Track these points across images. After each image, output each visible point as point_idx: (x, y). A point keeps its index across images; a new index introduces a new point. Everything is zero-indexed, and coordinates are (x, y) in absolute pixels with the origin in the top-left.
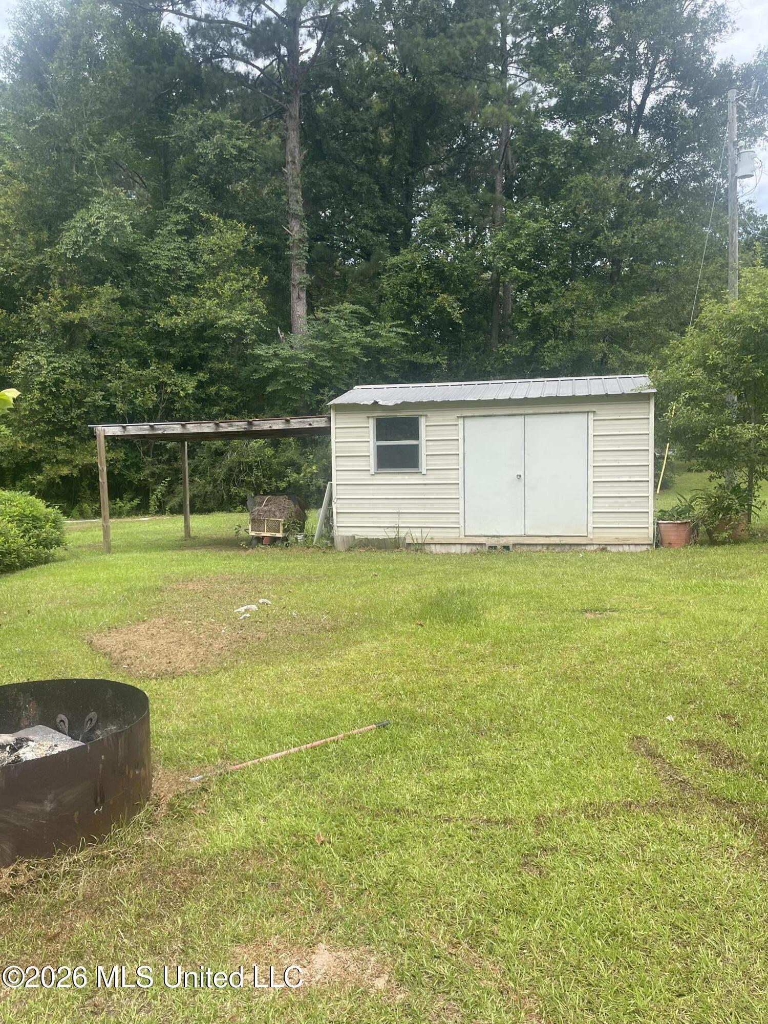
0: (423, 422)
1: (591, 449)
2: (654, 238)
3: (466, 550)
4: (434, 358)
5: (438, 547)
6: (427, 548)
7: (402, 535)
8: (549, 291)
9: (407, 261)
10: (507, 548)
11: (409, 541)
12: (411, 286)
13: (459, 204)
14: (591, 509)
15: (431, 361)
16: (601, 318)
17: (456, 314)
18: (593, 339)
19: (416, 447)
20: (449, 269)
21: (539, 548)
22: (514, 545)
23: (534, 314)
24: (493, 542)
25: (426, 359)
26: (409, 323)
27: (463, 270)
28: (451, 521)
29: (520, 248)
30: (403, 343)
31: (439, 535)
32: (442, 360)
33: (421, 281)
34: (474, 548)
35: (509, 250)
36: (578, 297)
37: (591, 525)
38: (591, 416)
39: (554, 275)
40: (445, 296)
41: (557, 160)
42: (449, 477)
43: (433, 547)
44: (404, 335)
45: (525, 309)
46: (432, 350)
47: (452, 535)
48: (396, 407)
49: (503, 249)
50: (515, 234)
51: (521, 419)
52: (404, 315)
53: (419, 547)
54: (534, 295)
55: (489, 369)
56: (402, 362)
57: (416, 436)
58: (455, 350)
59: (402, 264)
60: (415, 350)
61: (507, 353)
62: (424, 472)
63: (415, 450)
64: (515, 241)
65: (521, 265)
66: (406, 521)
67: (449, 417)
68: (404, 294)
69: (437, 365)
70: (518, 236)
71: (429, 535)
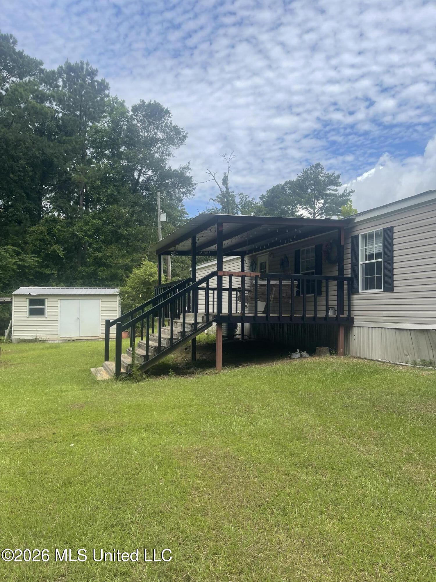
0: (46, 301)
1: (100, 310)
2: (141, 232)
3: (60, 342)
4: (51, 271)
5: (51, 341)
6: (47, 341)
7: (38, 337)
8: (101, 248)
9: (39, 230)
10: (74, 340)
11: (40, 339)
12: (41, 240)
13: (63, 207)
14: (100, 328)
15: (50, 272)
16: (120, 261)
17: (61, 254)
18: (119, 268)
19: (44, 308)
20: (58, 235)
21: (84, 340)
22: (76, 340)
23: (94, 256)
24: (69, 339)
25: (48, 271)
26: (39, 256)
27: (65, 235)
28: (55, 333)
29: (88, 230)
30: (37, 264)
31: (51, 337)
32: (55, 272)
33: (45, 239)
34: (63, 341)
35: (84, 230)
36: (112, 251)
37: (100, 333)
38: (100, 300)
39: (103, 242)
40: (56, 246)
41: (104, 198)
42: (55, 318)
43: (49, 341)
44: (37, 261)
45: (91, 254)
46: (50, 267)
47: (55, 337)
48: (37, 296)
49: (82, 230)
50: (87, 223)
51: (79, 300)
52: (36, 252)
53: (44, 341)
54: (95, 249)
55: (76, 276)
56: (36, 272)
57: (44, 305)
58: (61, 268)
59: (36, 231)
60: (42, 267)
61: (84, 271)
62: (46, 317)
63: (43, 309)
64: (87, 227)
65: (89, 236)
66: (39, 333)
67: (55, 299)
68: (38, 243)
69: (52, 274)
70: (88, 225)
71: (47, 337)
